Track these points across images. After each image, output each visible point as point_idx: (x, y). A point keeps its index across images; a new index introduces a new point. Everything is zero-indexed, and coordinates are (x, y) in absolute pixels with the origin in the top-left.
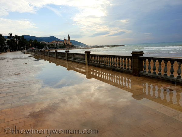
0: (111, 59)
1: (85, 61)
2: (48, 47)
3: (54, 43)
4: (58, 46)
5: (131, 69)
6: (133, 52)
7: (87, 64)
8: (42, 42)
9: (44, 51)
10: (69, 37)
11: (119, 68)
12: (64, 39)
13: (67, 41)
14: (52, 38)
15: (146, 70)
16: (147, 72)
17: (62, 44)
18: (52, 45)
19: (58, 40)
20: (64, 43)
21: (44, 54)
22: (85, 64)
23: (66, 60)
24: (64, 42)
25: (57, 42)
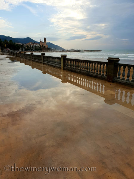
0: (87, 64)
1: (61, 65)
2: (23, 49)
3: (30, 44)
4: (34, 48)
5: (106, 75)
6: (109, 58)
7: (63, 68)
8: (17, 43)
9: (20, 52)
10: (45, 39)
11: (94, 74)
12: (41, 41)
13: (43, 43)
14: (28, 40)
15: (120, 77)
16: (121, 79)
17: (38, 46)
18: (27, 46)
19: (34, 42)
20: (40, 46)
21: (20, 56)
22: (60, 68)
23: (42, 63)
24: (40, 44)
25: (33, 44)
